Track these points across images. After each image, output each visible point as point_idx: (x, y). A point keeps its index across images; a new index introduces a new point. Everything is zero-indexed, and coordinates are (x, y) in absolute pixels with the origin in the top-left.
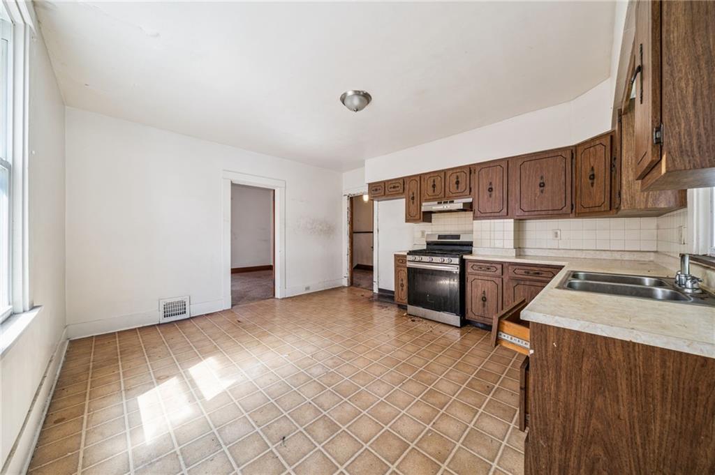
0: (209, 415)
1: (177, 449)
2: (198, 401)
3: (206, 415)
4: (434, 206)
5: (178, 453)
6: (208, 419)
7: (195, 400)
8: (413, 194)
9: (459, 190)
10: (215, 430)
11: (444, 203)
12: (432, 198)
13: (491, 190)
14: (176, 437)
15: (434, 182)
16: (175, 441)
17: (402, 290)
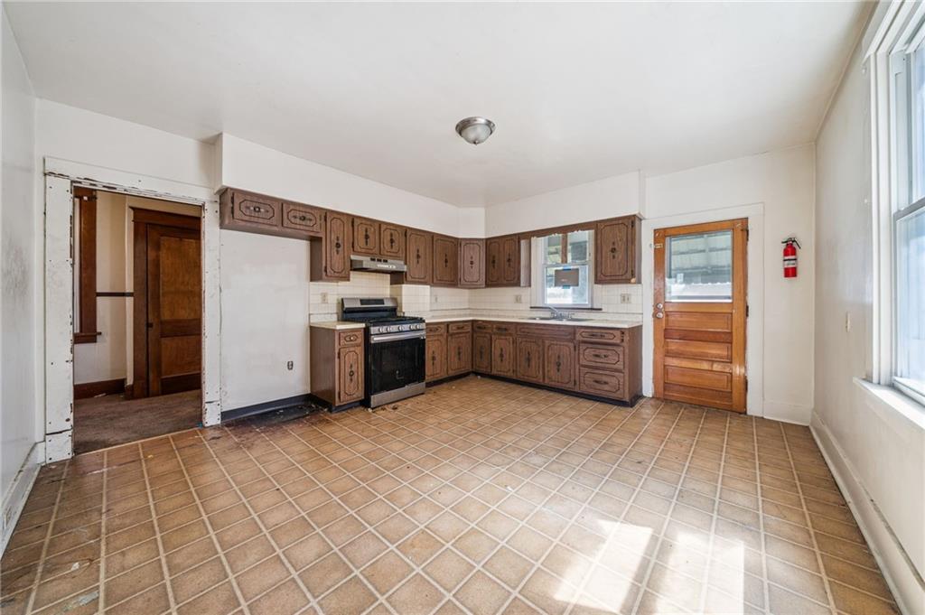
0: (666, 514)
1: (715, 515)
2: (661, 537)
3: (668, 518)
4: (366, 262)
5: (716, 512)
6: (670, 513)
7: (663, 541)
8: (338, 239)
9: (393, 250)
10: (674, 500)
11: (378, 260)
12: (363, 250)
13: (418, 256)
14: (710, 525)
15: (366, 231)
16: (714, 523)
17: (351, 380)
